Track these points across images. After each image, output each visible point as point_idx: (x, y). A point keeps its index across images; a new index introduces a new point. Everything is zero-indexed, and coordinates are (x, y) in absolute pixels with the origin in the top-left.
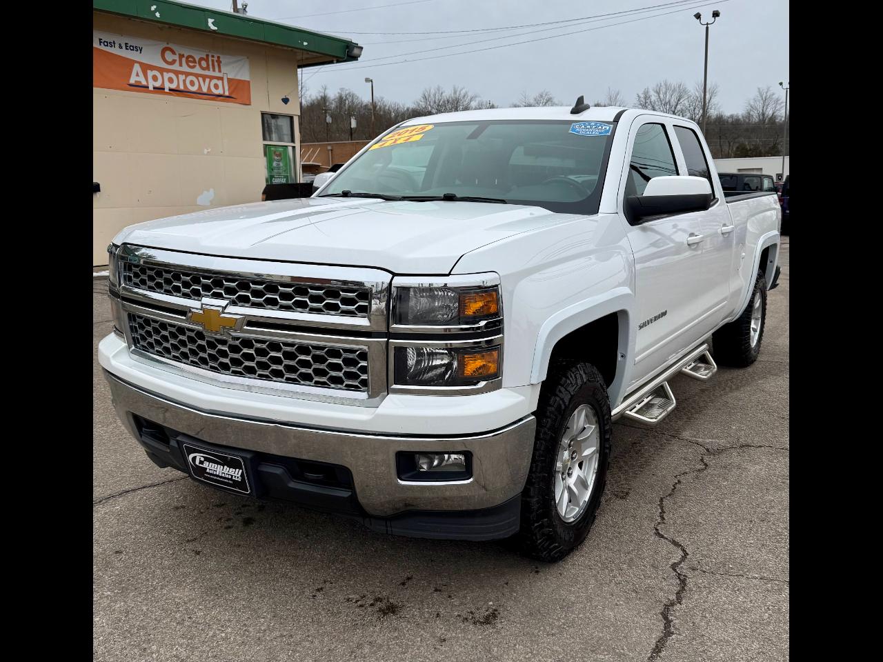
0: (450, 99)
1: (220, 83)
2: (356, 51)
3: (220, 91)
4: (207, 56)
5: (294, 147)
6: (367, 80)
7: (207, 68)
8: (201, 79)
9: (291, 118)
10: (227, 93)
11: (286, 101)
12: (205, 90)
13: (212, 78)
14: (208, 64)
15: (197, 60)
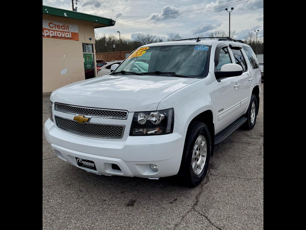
1: (68, 34)
2: (113, 23)
3: (68, 36)
4: (64, 25)
5: (93, 54)
6: (118, 32)
8: (62, 33)
9: (92, 45)
10: (71, 37)
11: (90, 39)
12: (63, 36)
13: (66, 32)
14: (64, 28)
15: (61, 27)
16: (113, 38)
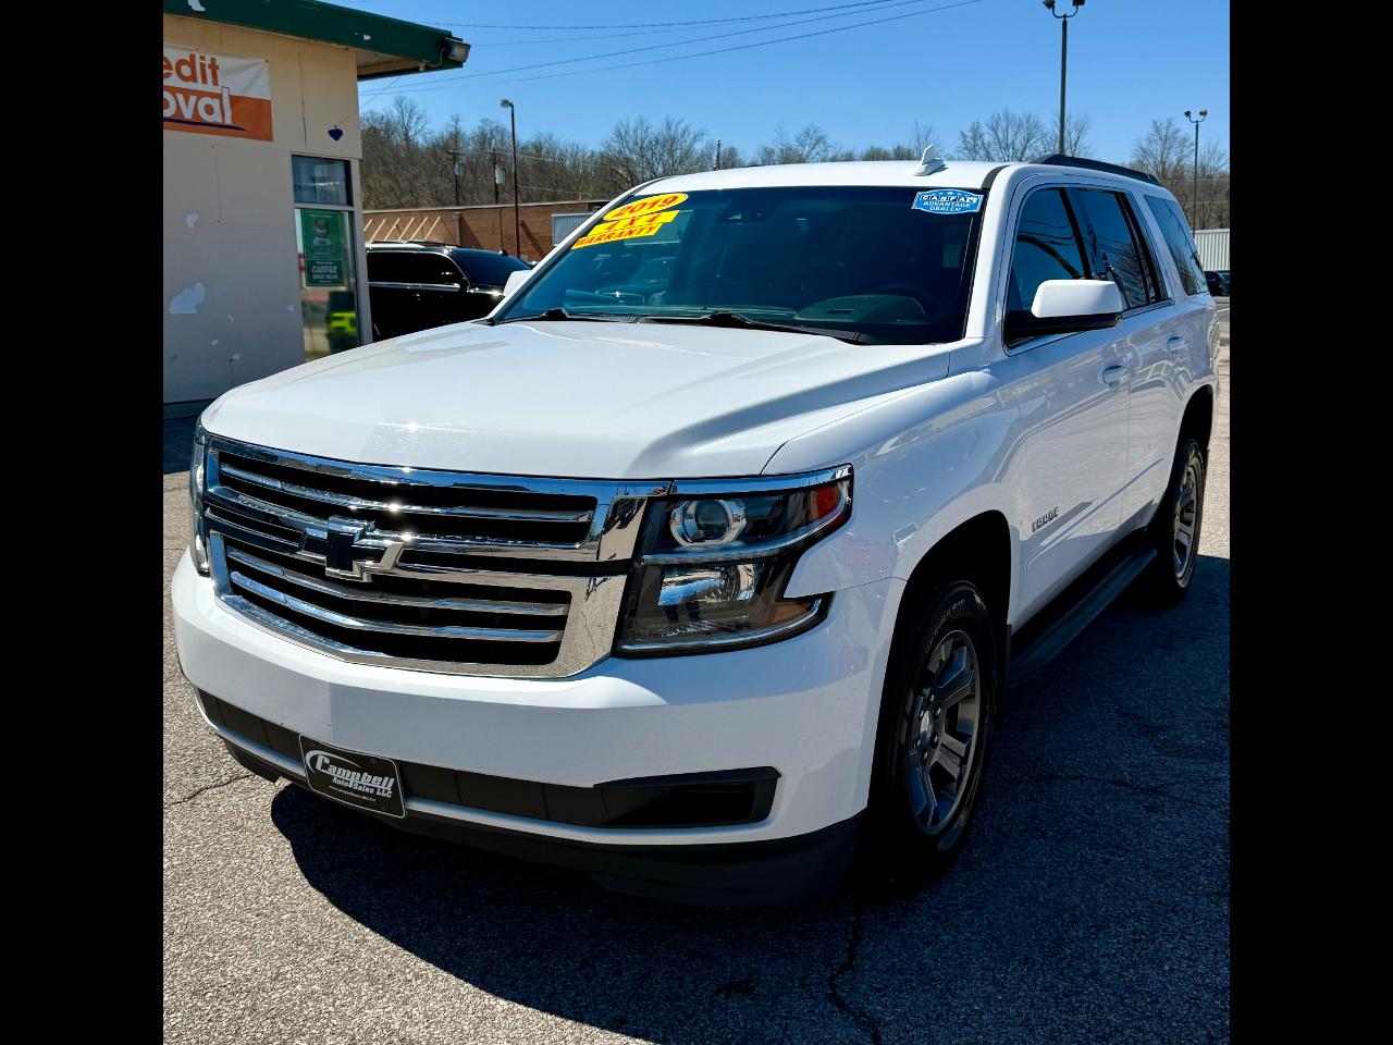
0: (661, 138)
1: (215, 103)
2: (457, 52)
3: (216, 118)
4: (192, 57)
5: (351, 213)
6: (506, 103)
7: (193, 78)
8: (180, 97)
9: (347, 164)
10: (228, 121)
11: (336, 134)
12: (188, 114)
13: (200, 94)
14: (194, 72)
15: (174, 66)
16: (498, 138)
